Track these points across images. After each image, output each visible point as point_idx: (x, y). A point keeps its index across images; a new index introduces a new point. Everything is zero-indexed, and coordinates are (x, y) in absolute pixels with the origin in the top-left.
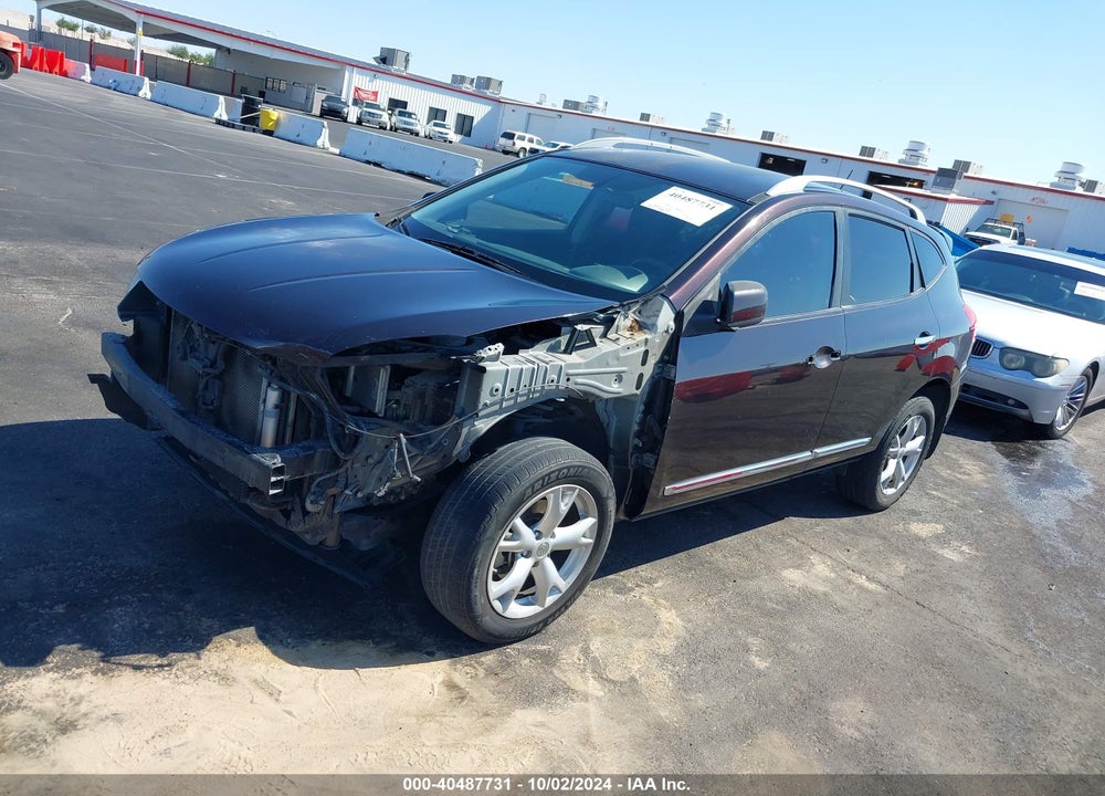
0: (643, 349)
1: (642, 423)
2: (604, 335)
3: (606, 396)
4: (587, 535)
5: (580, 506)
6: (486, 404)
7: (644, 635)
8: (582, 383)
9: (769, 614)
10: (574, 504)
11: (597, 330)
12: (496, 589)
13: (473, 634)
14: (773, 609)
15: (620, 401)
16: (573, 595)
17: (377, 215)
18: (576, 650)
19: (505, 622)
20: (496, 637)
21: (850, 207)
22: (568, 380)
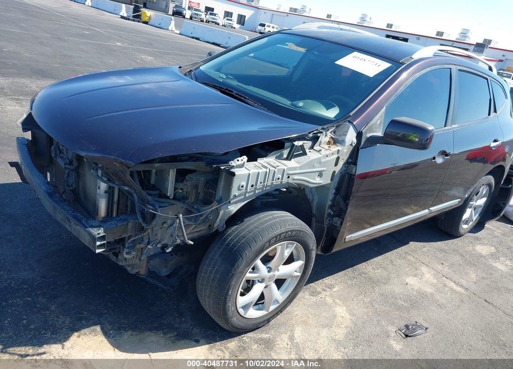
0: (336, 156)
1: (334, 200)
2: (312, 147)
3: (312, 186)
4: (298, 271)
5: (295, 253)
6: (235, 196)
7: (327, 326)
8: (297, 179)
9: (399, 308)
10: (292, 253)
11: (307, 144)
12: (241, 301)
13: (225, 327)
14: (403, 305)
15: (321, 188)
16: (286, 305)
17: (180, 67)
18: (285, 337)
19: (244, 320)
20: (239, 329)
21: (459, 66)
22: (288, 177)
